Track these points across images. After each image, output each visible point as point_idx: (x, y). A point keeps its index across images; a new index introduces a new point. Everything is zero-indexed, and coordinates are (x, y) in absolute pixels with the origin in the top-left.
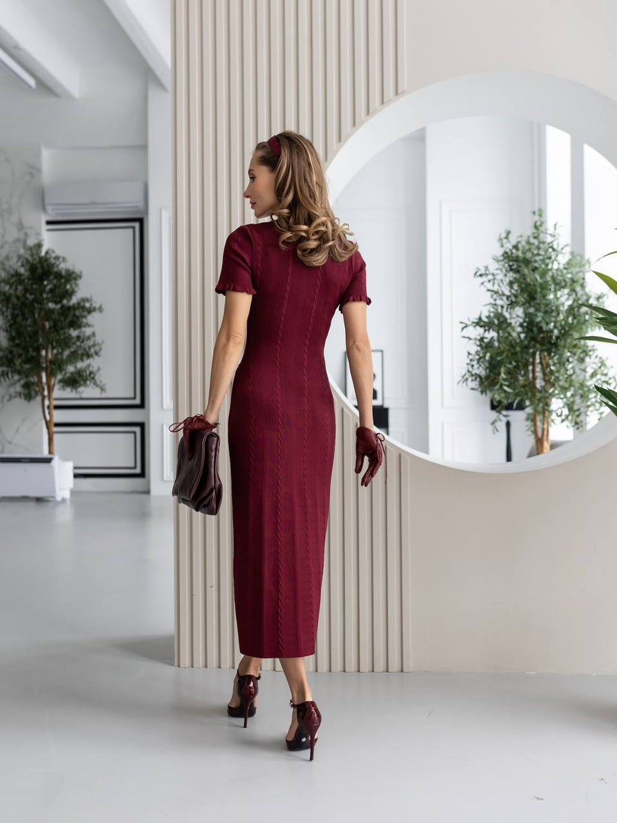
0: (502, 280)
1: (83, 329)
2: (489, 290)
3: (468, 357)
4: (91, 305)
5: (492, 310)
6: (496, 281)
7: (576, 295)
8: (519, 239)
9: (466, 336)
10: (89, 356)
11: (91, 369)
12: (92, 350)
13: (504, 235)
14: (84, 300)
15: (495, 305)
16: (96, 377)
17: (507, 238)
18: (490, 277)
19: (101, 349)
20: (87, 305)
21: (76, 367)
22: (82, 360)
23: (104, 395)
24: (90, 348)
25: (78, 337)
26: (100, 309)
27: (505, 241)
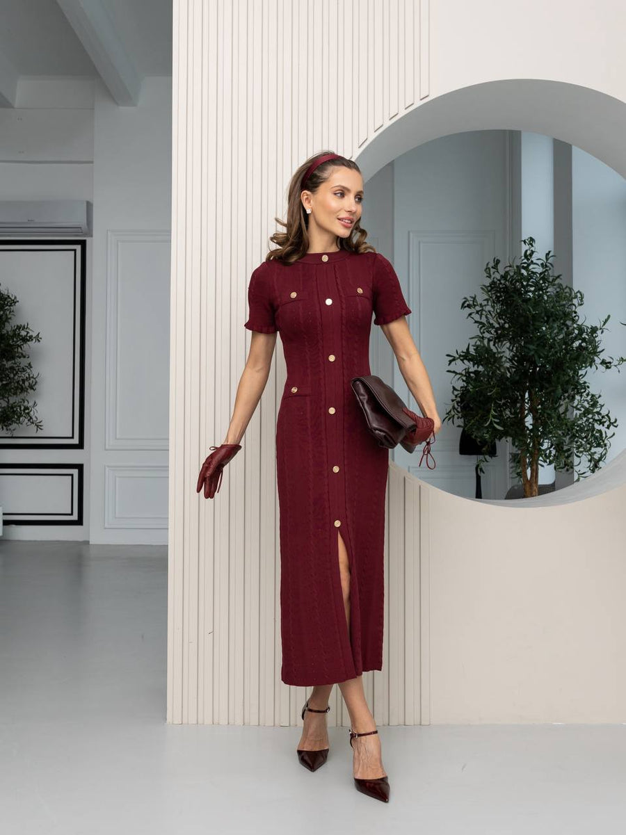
0: (489, 312)
1: (18, 360)
2: (476, 322)
3: (453, 393)
4: (28, 333)
5: (478, 343)
6: (484, 313)
7: (568, 329)
8: (508, 269)
9: (452, 370)
10: (23, 390)
11: (26, 403)
12: (27, 384)
13: (492, 264)
14: (19, 328)
15: (483, 338)
16: (32, 413)
17: (495, 267)
18: (478, 308)
19: (36, 382)
20: (23, 333)
21: (8, 402)
22: (15, 394)
23: (40, 434)
24: (23, 381)
25: (12, 368)
26: (38, 339)
27: (492, 270)
